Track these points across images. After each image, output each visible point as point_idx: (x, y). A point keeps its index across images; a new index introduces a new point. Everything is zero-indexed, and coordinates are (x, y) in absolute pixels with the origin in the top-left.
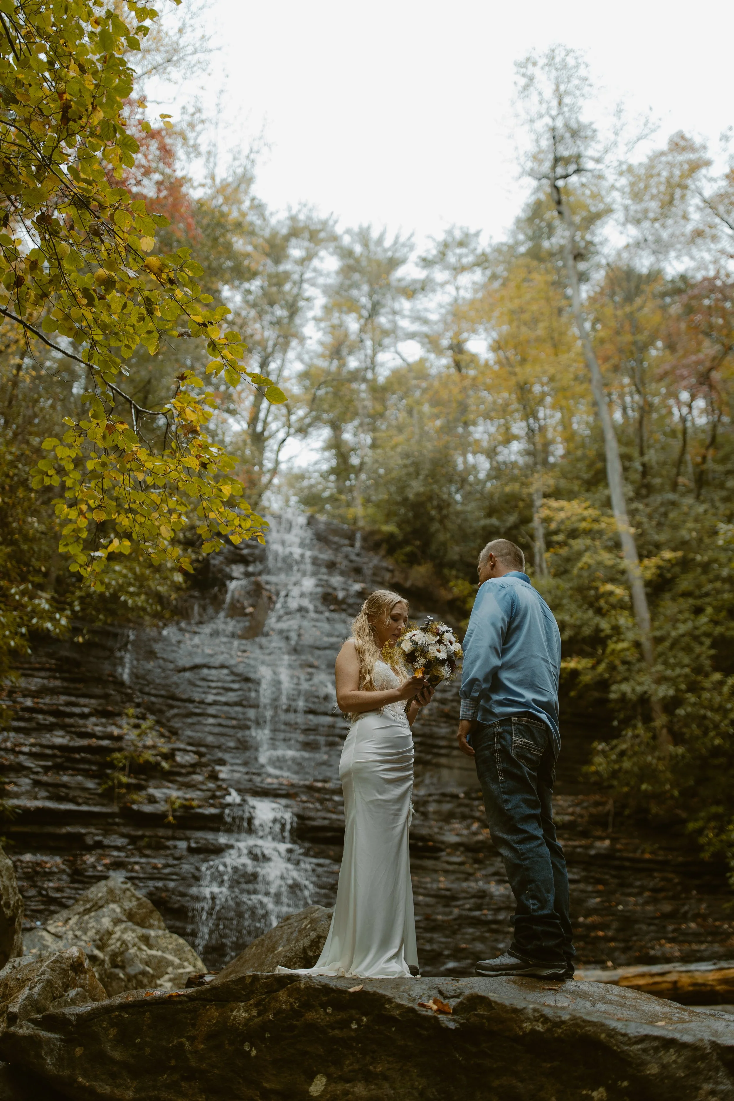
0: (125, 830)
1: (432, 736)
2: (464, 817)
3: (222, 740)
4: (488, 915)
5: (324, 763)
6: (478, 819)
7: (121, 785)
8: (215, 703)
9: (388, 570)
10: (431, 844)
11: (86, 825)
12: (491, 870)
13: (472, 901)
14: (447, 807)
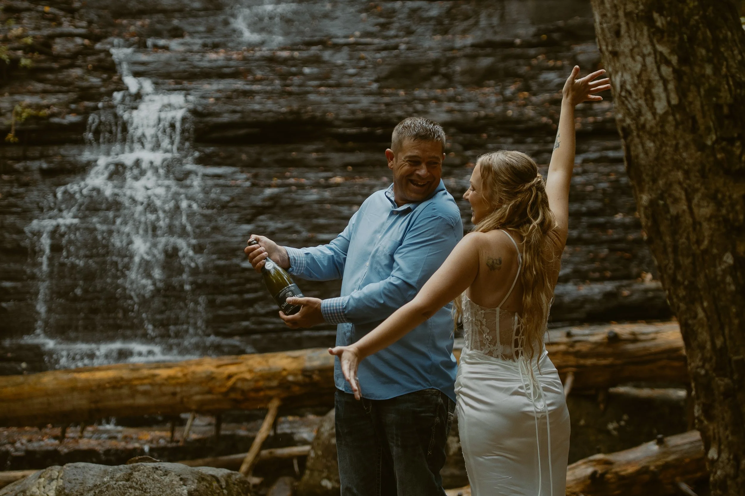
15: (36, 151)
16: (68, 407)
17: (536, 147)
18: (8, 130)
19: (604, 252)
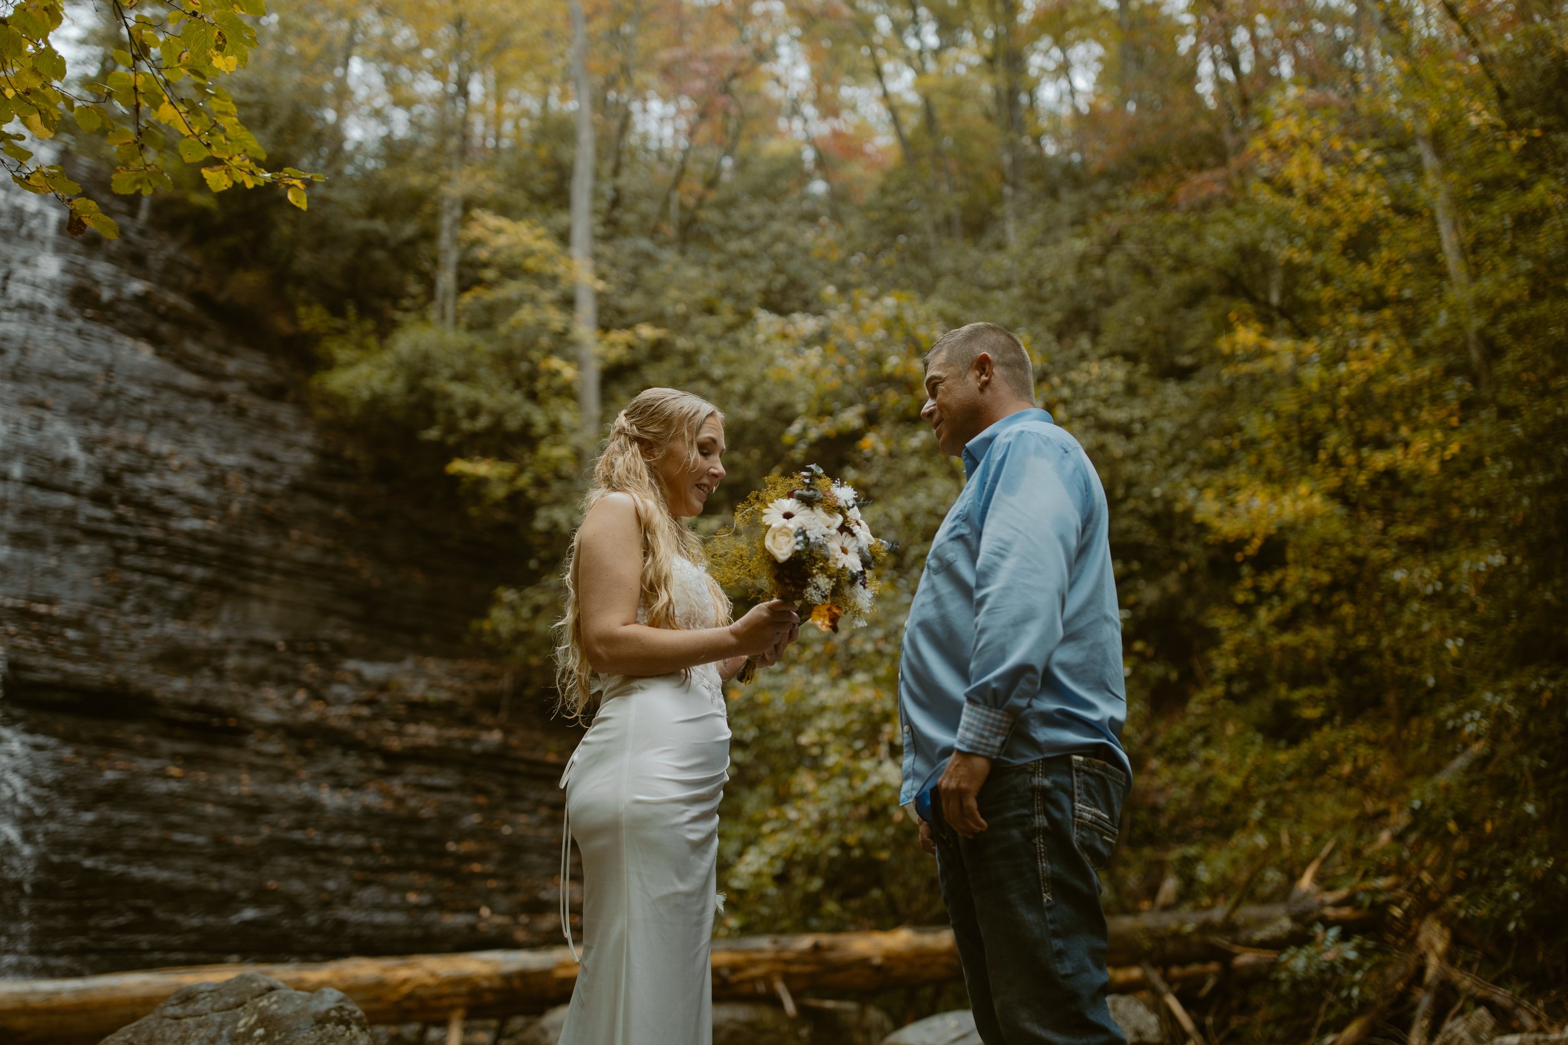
1: (242, 548)
2: (281, 681)
4: (315, 836)
6: (307, 686)
10: (232, 722)
12: (324, 767)
13: (292, 816)
14: (256, 662)
17: (360, 763)
19: (447, 883)
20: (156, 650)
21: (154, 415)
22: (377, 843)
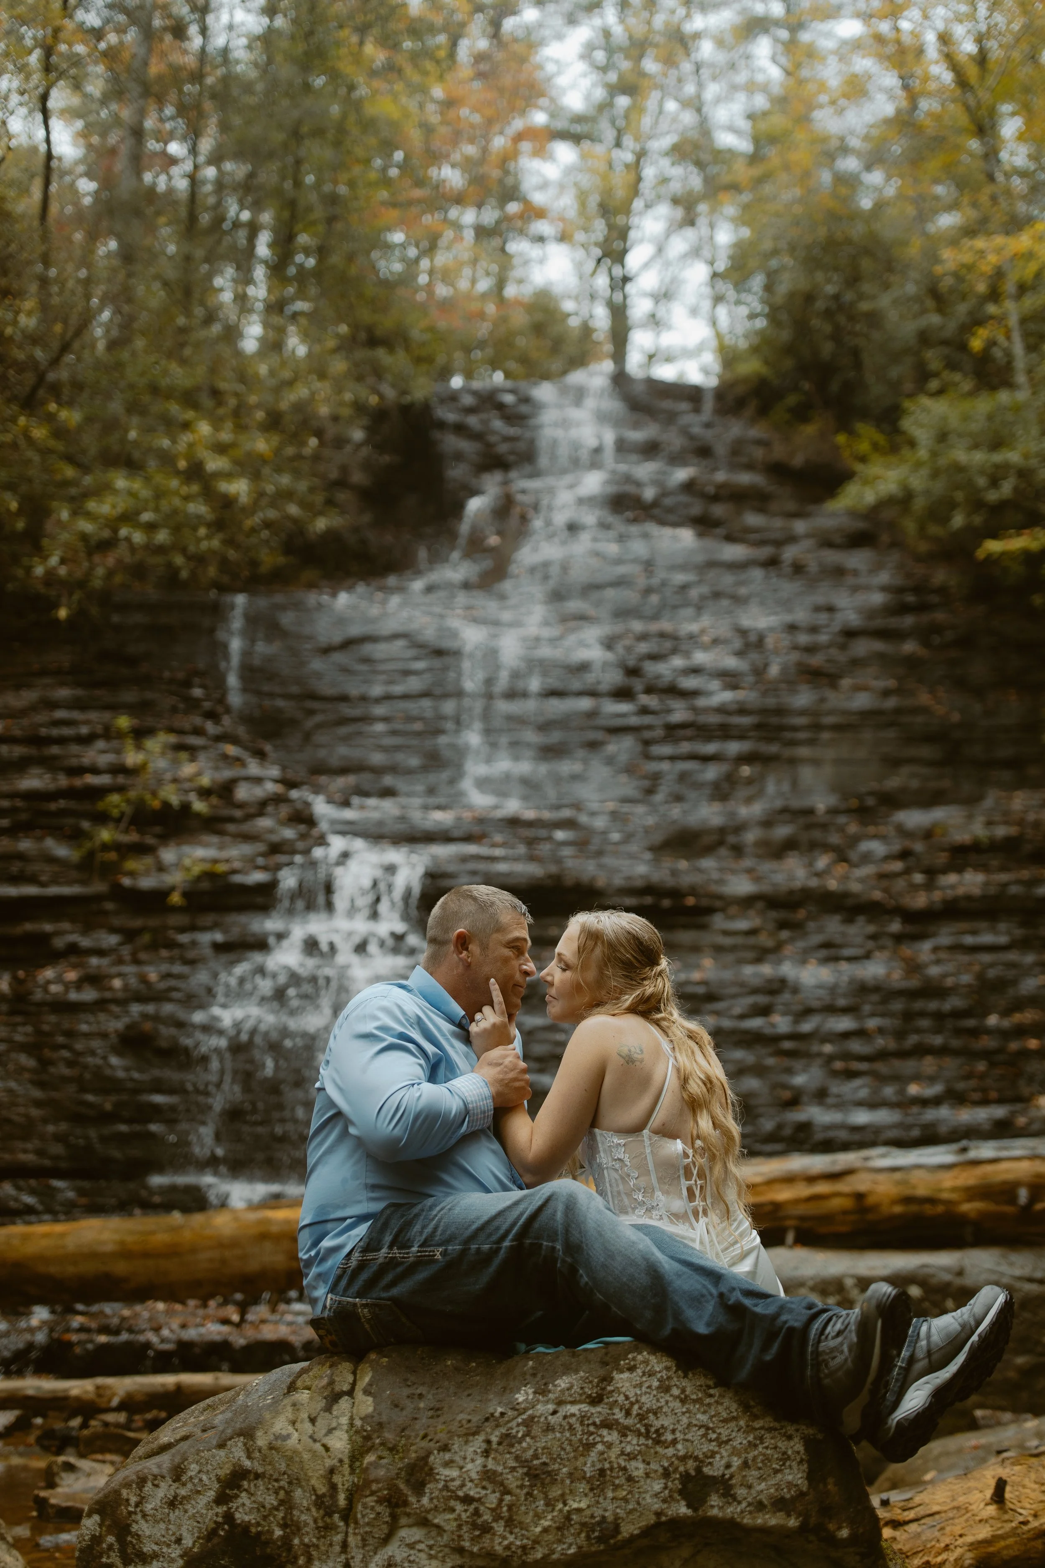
0: (116, 922)
1: (780, 711)
3: (400, 757)
4: (781, 1023)
5: (575, 777)
7: (105, 847)
8: (388, 697)
9: (759, 442)
10: (690, 901)
11: (56, 918)
13: (750, 1000)
15: (208, 919)
16: (253, 1266)
17: (871, 929)
18: (173, 889)
19: (981, 1066)
20: (658, 838)
21: (703, 598)
22: (872, 1023)
